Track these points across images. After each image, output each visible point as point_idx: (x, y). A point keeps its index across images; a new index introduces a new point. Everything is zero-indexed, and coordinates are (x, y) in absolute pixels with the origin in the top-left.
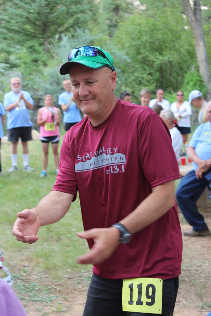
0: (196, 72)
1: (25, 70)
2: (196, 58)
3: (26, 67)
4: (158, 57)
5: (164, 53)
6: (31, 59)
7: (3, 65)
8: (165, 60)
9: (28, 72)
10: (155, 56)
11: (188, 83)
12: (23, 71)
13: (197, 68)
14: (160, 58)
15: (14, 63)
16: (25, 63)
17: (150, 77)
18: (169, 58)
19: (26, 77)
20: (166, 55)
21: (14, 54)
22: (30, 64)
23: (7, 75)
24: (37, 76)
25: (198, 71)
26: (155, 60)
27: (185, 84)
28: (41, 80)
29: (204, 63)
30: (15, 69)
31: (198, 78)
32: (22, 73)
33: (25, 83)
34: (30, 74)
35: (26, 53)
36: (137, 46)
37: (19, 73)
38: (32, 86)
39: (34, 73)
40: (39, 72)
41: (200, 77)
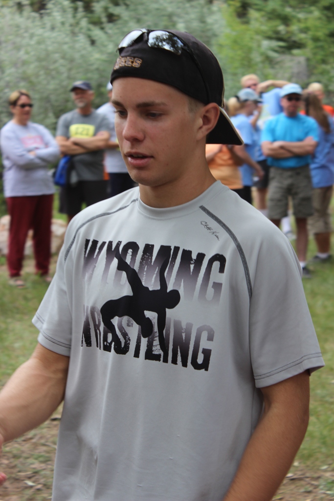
1: (315, 54)
3: (317, 47)
6: (327, 32)
7: (275, 44)
9: (319, 57)
12: (310, 55)
15: (294, 38)
16: (316, 39)
19: (315, 68)
21: (295, 21)
22: (325, 41)
23: (277, 63)
30: (296, 52)
32: (308, 60)
34: (324, 62)
35: (320, 19)
37: (302, 59)
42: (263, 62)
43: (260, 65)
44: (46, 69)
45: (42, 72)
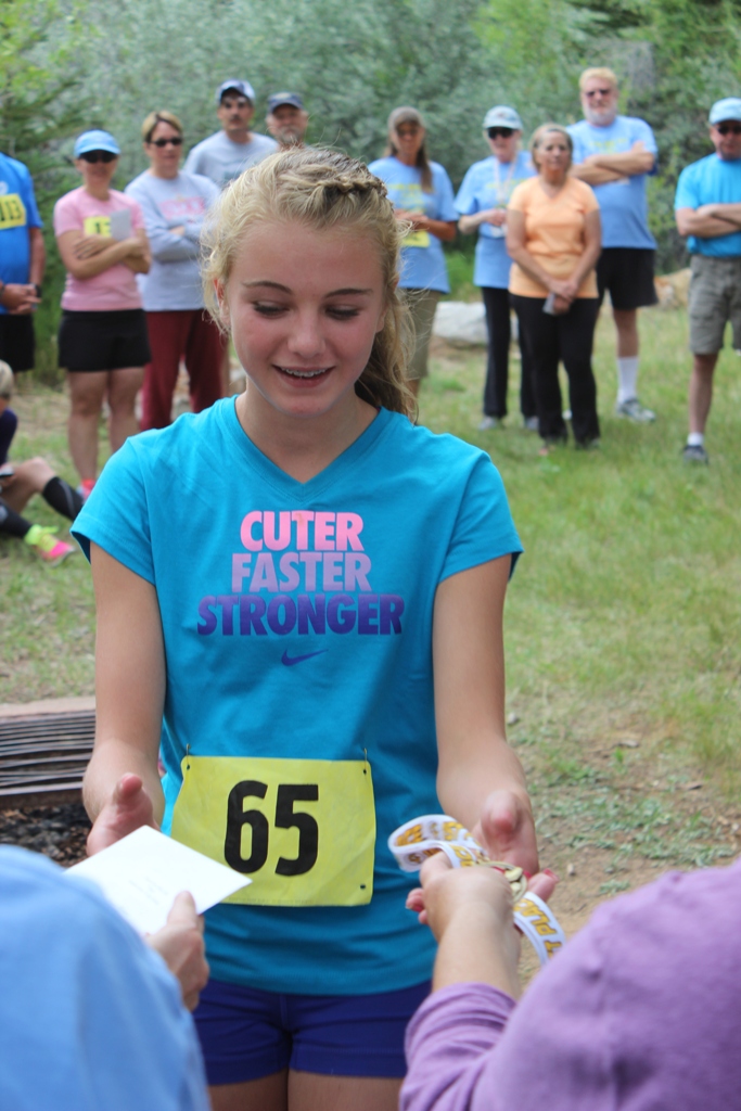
1: (668, 37)
3: (671, 23)
7: (586, 16)
9: (676, 43)
12: (659, 39)
16: (670, 9)
19: (668, 63)
22: (689, 10)
23: (597, 54)
24: (710, 60)
28: (724, 76)
30: (627, 32)
32: (656, 47)
33: (665, 86)
34: (685, 52)
37: (645, 48)
38: (692, 99)
39: (702, 48)
40: (723, 42)
42: (565, 53)
43: (563, 59)
44: (168, 66)
45: (159, 73)
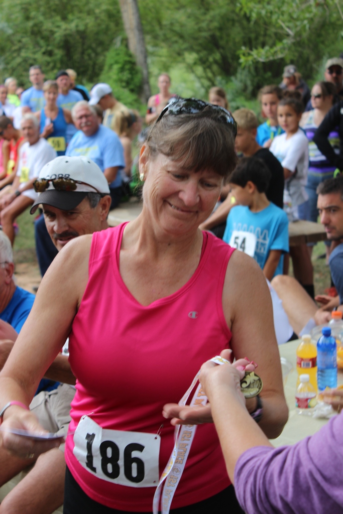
0: (123, 48)
2: (122, 24)
4: (59, 24)
5: (70, 17)
8: (71, 30)
10: (53, 23)
11: (111, 66)
13: (125, 42)
14: (64, 25)
17: (47, 58)
18: (77, 26)
20: (72, 21)
25: (127, 46)
26: (55, 29)
27: (106, 68)
29: (136, 32)
31: (127, 58)
36: (24, 6)
41: (130, 56)
